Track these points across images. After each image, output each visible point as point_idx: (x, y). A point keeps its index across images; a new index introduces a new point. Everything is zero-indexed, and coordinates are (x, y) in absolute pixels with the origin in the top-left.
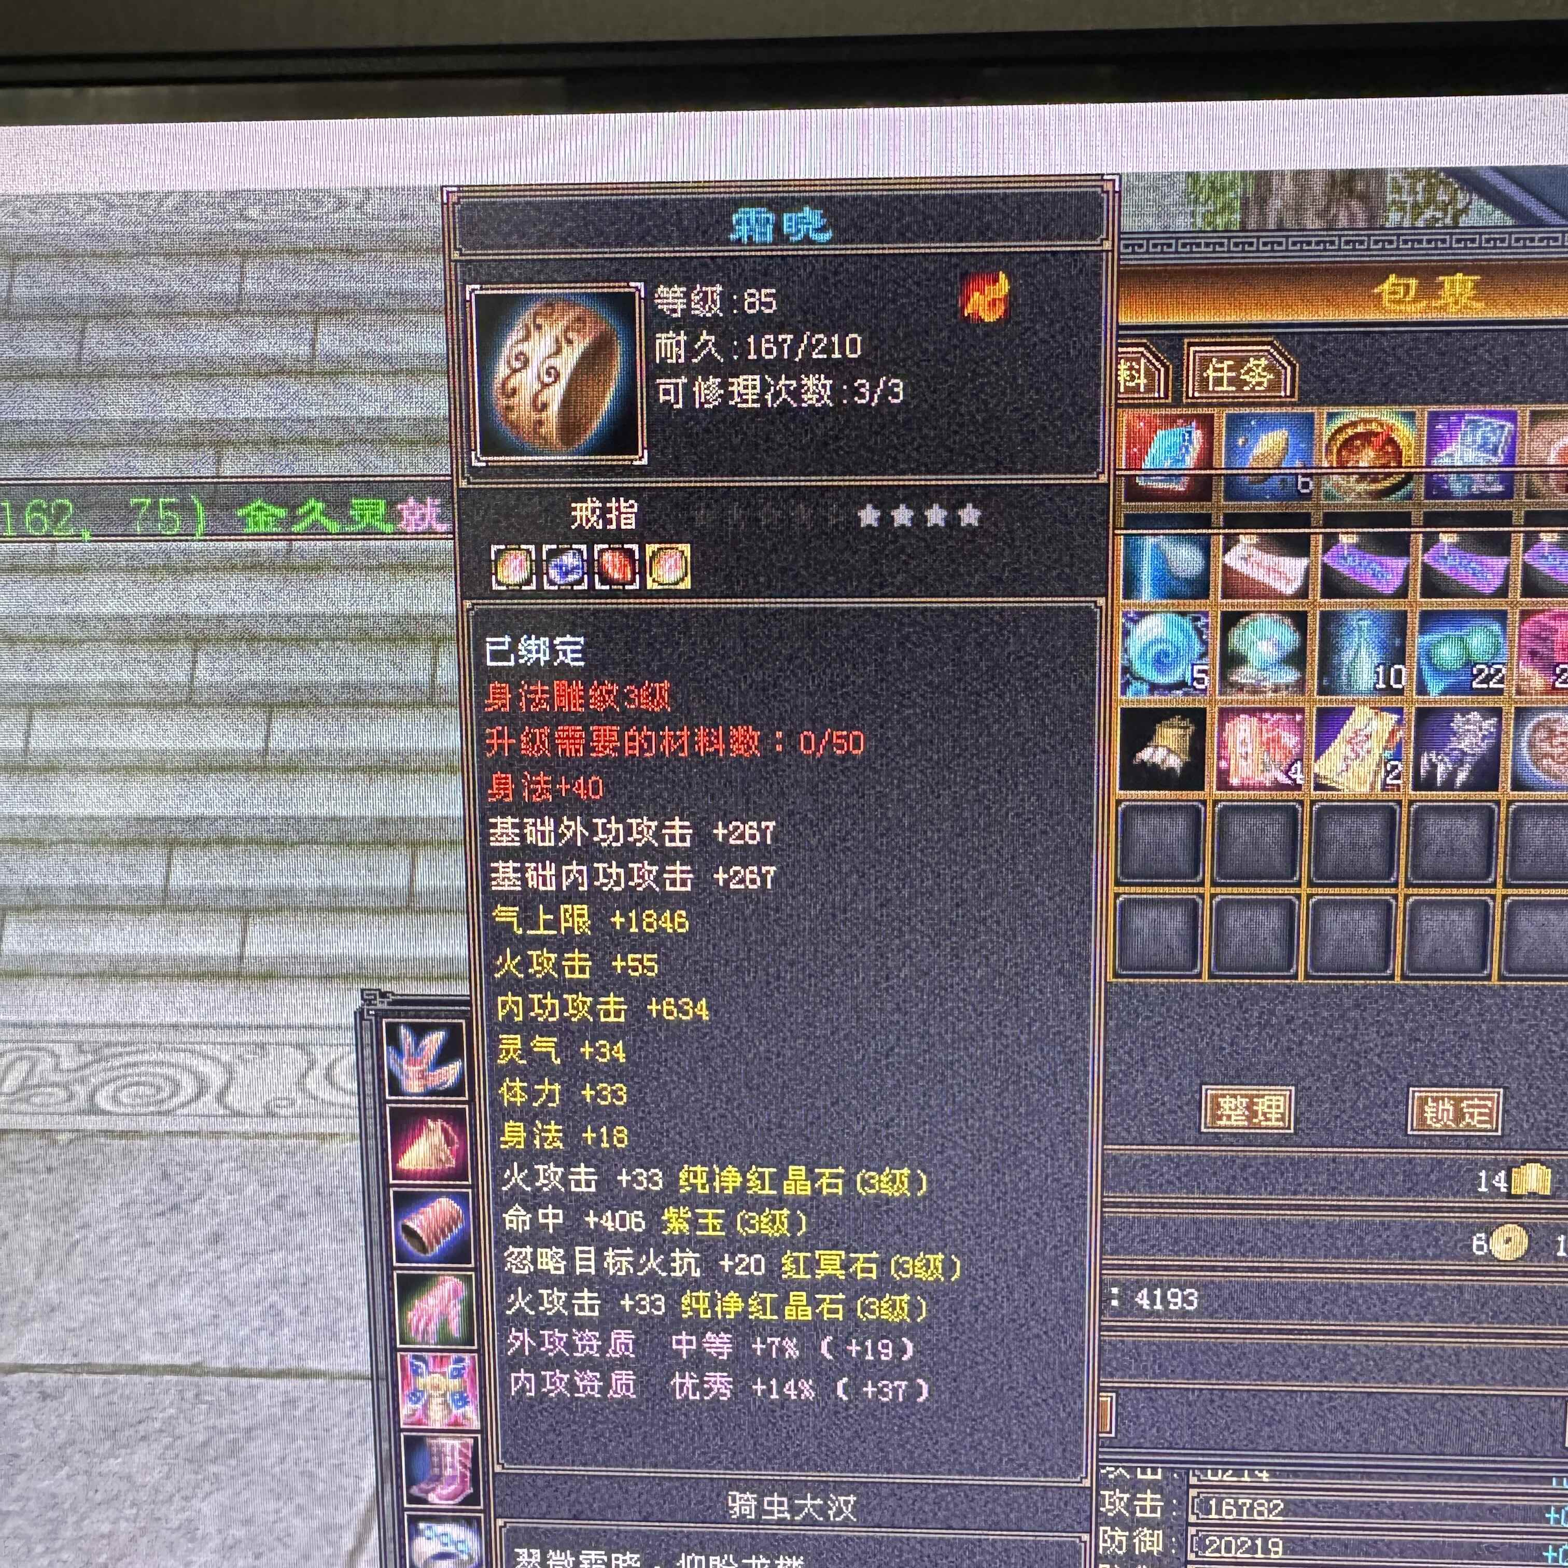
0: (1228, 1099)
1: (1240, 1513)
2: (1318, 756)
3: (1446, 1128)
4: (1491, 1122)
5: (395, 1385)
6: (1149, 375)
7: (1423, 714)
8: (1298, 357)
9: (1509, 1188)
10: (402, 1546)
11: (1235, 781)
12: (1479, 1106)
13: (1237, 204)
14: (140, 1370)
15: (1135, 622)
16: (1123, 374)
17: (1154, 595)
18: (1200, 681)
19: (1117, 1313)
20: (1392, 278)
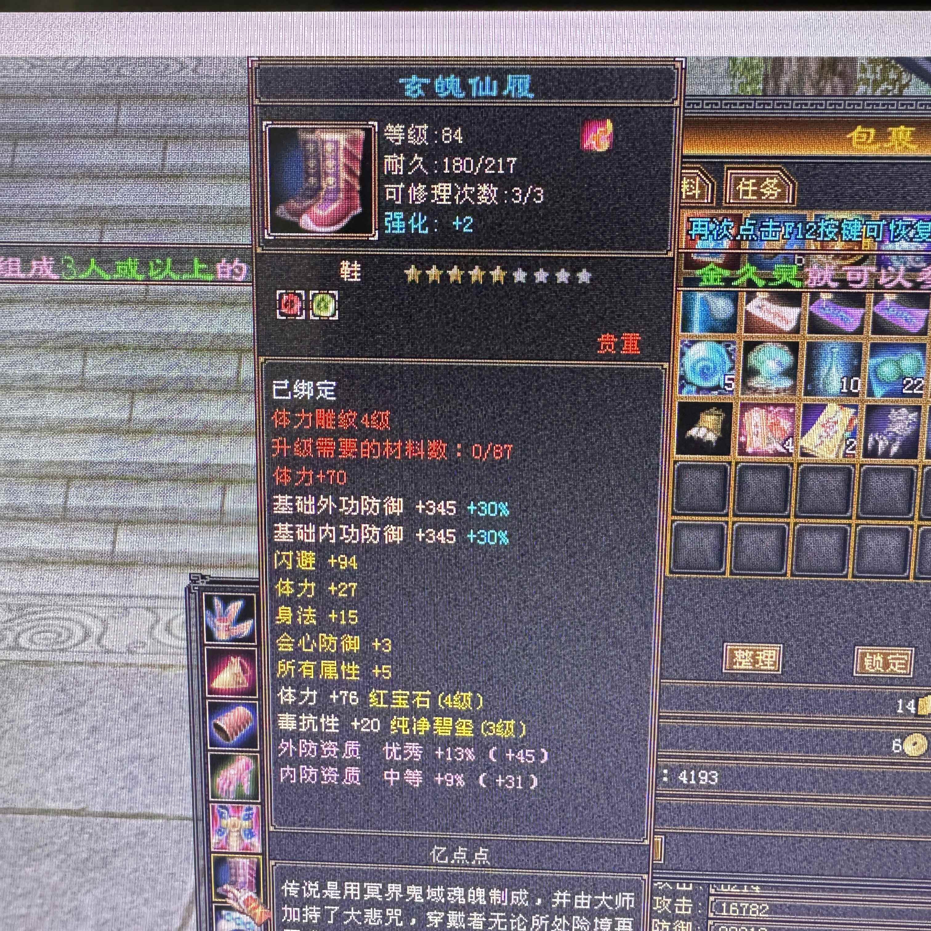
0: (740, 651)
1: (741, 912)
2: (803, 434)
3: (878, 672)
4: (905, 669)
5: (208, 824)
6: (701, 187)
7: (871, 409)
8: (797, 178)
9: (917, 710)
10: (211, 925)
11: (749, 450)
12: (898, 659)
13: (761, 79)
14: (46, 812)
15: (689, 347)
16: (685, 187)
17: (701, 331)
18: (730, 385)
19: (666, 785)
20: (859, 128)
